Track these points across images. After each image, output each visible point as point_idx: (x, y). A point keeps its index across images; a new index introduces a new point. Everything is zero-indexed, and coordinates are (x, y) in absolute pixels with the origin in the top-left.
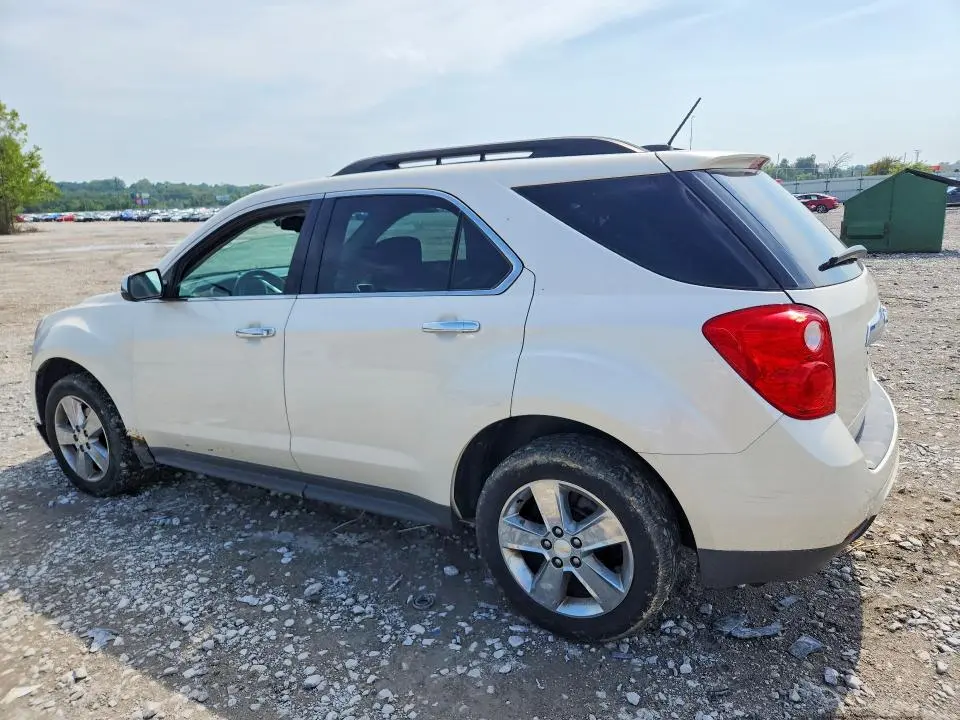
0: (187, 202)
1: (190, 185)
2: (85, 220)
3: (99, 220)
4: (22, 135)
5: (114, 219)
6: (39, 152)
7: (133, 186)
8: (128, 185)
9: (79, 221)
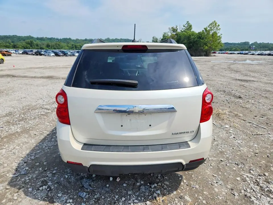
0: (267, 49)
1: (271, 43)
2: (231, 54)
3: (234, 54)
4: (219, 31)
5: (238, 54)
6: (222, 36)
7: (252, 44)
8: (250, 43)
9: (229, 54)
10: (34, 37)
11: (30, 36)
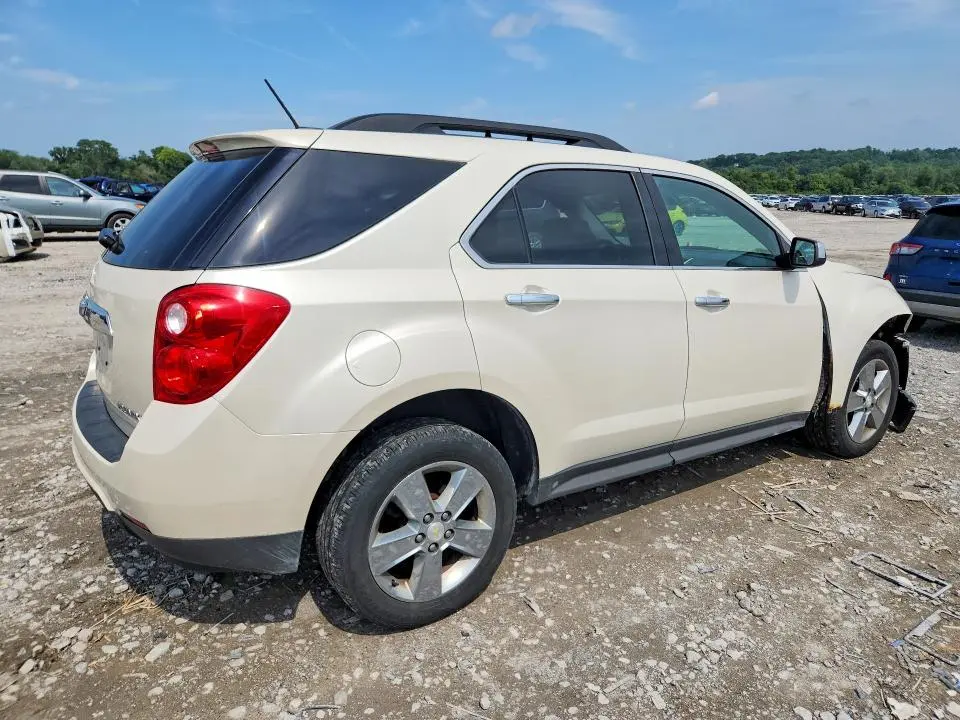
10: (882, 150)
11: (869, 147)
